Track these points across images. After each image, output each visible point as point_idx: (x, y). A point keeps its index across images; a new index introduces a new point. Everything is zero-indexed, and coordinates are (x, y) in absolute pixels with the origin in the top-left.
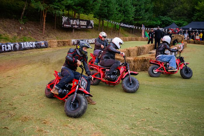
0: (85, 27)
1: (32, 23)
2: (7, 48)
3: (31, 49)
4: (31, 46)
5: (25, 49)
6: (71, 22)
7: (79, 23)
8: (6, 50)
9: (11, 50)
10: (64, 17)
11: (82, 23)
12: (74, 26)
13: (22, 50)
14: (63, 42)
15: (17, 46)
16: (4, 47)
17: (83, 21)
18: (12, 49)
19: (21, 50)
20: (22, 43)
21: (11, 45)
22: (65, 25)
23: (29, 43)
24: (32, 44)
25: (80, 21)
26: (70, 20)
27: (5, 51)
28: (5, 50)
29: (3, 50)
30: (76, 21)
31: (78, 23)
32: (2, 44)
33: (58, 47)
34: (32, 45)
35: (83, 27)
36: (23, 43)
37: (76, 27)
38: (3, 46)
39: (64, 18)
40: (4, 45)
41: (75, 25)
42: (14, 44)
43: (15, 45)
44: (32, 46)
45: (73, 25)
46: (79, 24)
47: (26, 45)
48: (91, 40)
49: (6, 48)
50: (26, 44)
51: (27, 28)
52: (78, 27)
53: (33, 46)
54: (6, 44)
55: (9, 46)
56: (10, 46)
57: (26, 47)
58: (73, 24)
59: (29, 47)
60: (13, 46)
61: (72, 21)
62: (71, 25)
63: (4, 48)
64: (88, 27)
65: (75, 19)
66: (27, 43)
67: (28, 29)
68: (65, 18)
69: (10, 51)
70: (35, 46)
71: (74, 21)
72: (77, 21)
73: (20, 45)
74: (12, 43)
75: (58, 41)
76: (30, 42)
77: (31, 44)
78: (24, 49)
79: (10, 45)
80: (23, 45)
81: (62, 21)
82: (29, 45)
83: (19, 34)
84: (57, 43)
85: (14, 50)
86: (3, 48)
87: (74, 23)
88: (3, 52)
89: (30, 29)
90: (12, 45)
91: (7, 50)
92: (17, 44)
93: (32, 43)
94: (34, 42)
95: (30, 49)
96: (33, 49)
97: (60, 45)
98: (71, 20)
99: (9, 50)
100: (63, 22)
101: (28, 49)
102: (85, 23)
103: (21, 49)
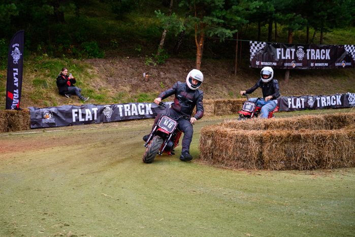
0: (326, 64)
1: (178, 63)
2: (84, 115)
3: (141, 119)
4: (142, 113)
5: (126, 119)
6: (278, 54)
7: (306, 55)
8: (81, 119)
9: (91, 119)
10: (256, 42)
11: (312, 54)
12: (286, 64)
13: (120, 121)
14: (233, 103)
15: (108, 113)
16: (76, 113)
17: (318, 50)
18: (95, 118)
19: (116, 121)
20: (118, 106)
21: (93, 109)
22: (257, 63)
23: (137, 105)
24: (145, 109)
25: (308, 51)
26: (273, 48)
27: (78, 122)
28: (77, 120)
29: (74, 120)
30: (293, 50)
31: (300, 56)
32: (73, 108)
33: (218, 115)
34: (143, 111)
35: (316, 65)
36: (122, 106)
37: (294, 65)
38: (74, 111)
39: (256, 45)
40: (76, 110)
41: (289, 61)
42: (100, 107)
43: (103, 110)
44: (145, 112)
45: (285, 60)
46: (305, 58)
47: (128, 110)
48: (328, 98)
49: (80, 116)
50: (129, 108)
51: (162, 73)
52: (300, 64)
53: (147, 113)
54: (81, 108)
55: (88, 111)
56: (90, 112)
57: (130, 114)
58: (283, 58)
59: (137, 114)
60: (97, 111)
61: (280, 51)
62: (277, 62)
63: (76, 115)
64: (337, 64)
65: (290, 46)
66: (131, 106)
67: (163, 76)
68: (258, 45)
69: (89, 122)
70: (151, 113)
71: (288, 50)
72: (297, 49)
73: (115, 110)
74: (96, 105)
75: (217, 102)
76: (140, 104)
77: (142, 109)
78: (124, 119)
79: (91, 110)
80: (121, 110)
81: (250, 53)
82: (136, 110)
83: (135, 87)
84: (213, 105)
85: (99, 121)
86: (74, 116)
87: (288, 56)
88: (72, 124)
89: (168, 75)
90: (95, 110)
91: (83, 120)
92: (108, 107)
93: (145, 107)
94: (150, 105)
95: (139, 119)
96: (146, 119)
97: (223, 111)
98: (278, 50)
99: (87, 120)
100: (253, 54)
101: (133, 120)
102: (325, 54)
103: (116, 118)
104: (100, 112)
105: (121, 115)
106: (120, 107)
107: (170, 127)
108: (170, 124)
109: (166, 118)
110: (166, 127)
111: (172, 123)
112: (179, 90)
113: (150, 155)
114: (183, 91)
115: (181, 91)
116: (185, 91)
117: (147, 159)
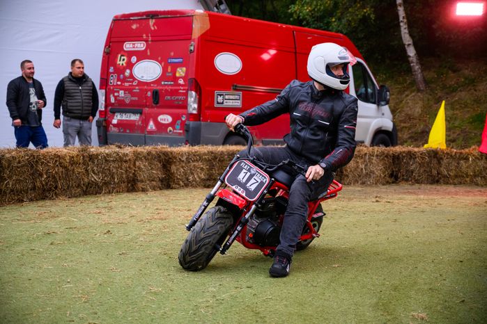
107: (253, 188)
108: (252, 181)
109: (246, 164)
110: (243, 186)
111: (258, 178)
112: (293, 100)
113: (194, 248)
114: (303, 101)
115: (300, 102)
116: (309, 100)
117: (188, 259)
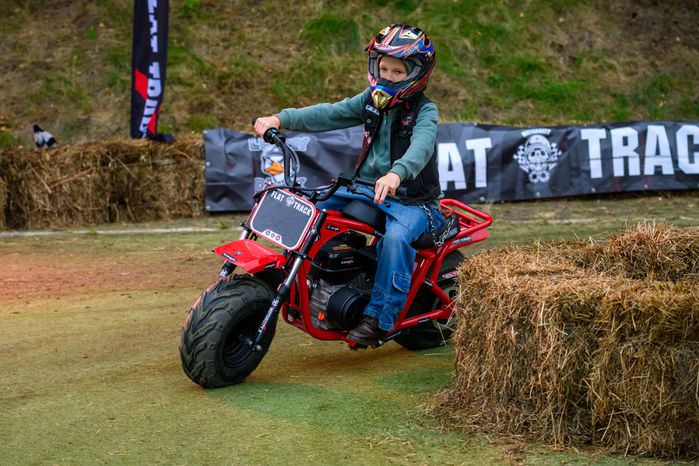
3: (690, 191)
4: (695, 167)
5: (618, 190)
9: (461, 185)
18: (481, 183)
20: (586, 134)
21: (470, 144)
23: (671, 132)
36: (602, 133)
42: (501, 135)
43: (514, 149)
47: (629, 151)
50: (634, 143)
55: (447, 152)
56: (459, 154)
57: (634, 171)
59: (668, 170)
60: (489, 153)
66: (643, 137)
73: (571, 150)
74: (486, 129)
76: (687, 129)
77: (693, 148)
78: (608, 187)
79: (462, 148)
80: (595, 151)
82: (665, 150)
85: (496, 195)
90: (480, 146)
92: (537, 136)
95: (677, 193)
101: (650, 194)
103: (574, 184)
104: (503, 158)
105: (596, 171)
106: (593, 136)
